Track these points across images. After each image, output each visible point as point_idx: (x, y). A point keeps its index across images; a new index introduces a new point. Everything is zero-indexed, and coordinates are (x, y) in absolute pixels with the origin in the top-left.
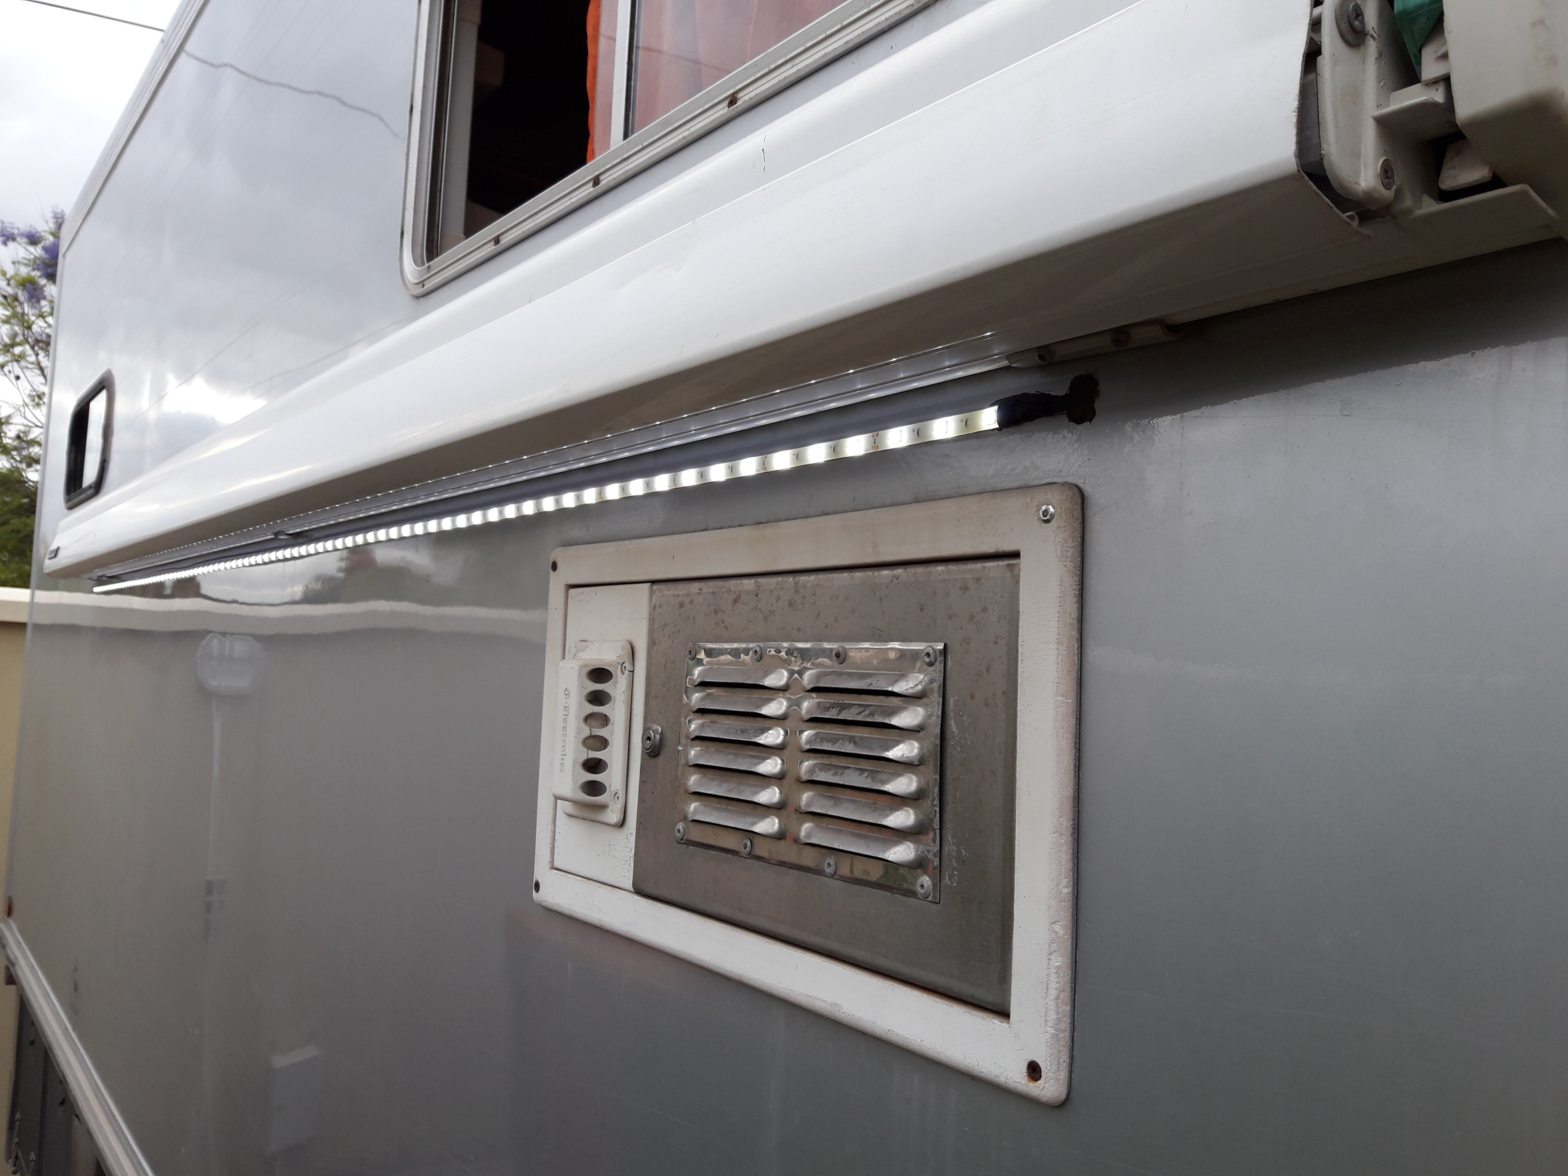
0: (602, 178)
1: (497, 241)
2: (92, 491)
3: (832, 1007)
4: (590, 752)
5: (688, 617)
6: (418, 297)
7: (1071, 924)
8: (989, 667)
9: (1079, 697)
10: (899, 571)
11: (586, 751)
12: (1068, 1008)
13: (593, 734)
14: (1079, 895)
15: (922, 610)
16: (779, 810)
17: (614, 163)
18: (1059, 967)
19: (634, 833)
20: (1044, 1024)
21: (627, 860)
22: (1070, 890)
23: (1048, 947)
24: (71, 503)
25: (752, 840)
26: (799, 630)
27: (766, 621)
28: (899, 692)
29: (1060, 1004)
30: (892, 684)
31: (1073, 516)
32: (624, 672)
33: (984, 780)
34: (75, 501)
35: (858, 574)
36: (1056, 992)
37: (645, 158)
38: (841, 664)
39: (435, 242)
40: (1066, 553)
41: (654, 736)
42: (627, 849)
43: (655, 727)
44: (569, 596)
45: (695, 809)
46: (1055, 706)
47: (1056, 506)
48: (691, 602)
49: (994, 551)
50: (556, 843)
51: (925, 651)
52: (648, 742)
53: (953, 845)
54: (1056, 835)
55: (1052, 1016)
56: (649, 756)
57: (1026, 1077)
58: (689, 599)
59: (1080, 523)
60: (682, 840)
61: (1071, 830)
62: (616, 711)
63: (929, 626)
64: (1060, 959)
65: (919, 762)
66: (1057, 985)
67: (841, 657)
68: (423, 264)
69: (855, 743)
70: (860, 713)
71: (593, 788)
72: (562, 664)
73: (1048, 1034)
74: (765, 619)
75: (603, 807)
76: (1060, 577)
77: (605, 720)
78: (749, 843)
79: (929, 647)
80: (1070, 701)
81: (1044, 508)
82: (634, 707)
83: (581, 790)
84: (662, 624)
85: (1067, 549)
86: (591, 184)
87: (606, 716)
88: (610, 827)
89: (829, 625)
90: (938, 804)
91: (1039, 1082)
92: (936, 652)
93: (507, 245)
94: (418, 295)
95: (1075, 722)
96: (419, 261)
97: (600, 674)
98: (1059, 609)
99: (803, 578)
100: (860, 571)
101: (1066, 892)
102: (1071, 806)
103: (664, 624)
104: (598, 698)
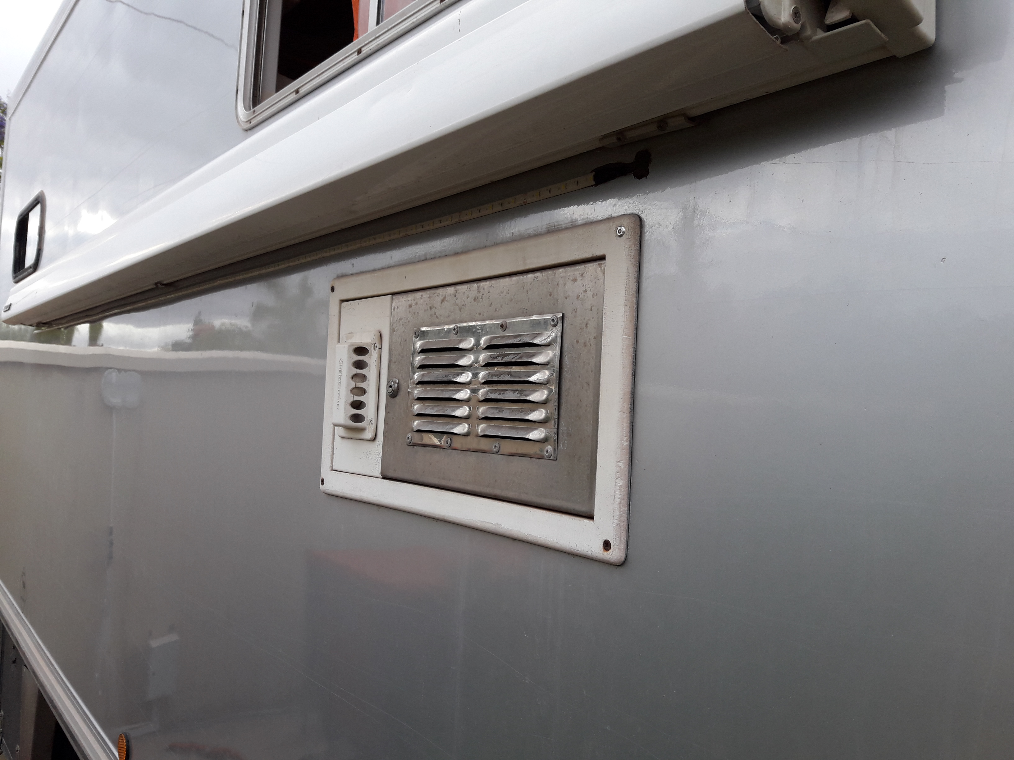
0: (363, 49)
1: (297, 92)
2: (31, 270)
3: (495, 526)
4: (355, 396)
5: (414, 313)
6: (246, 130)
7: (628, 462)
8: (587, 324)
9: (636, 336)
10: (538, 274)
11: (353, 396)
12: (626, 509)
13: (357, 386)
14: (633, 446)
15: (550, 295)
16: (467, 420)
17: (370, 40)
18: (621, 486)
19: (382, 443)
20: (612, 519)
21: (377, 460)
22: (628, 443)
23: (615, 475)
24: (17, 279)
25: (451, 438)
26: (480, 314)
27: (460, 311)
28: (536, 343)
29: (621, 507)
30: (533, 339)
31: (635, 232)
32: (376, 349)
33: (583, 388)
34: (20, 277)
35: (515, 278)
36: (619, 500)
37: (390, 36)
38: (504, 331)
39: (258, 97)
40: (631, 254)
41: (394, 385)
42: (378, 453)
43: (394, 379)
44: (342, 307)
45: (418, 424)
46: (623, 341)
47: (626, 227)
48: (416, 304)
49: (591, 256)
50: (334, 455)
51: (552, 319)
52: (390, 388)
53: (565, 427)
54: (621, 413)
55: (617, 513)
56: (391, 397)
57: (603, 550)
58: (415, 302)
59: (639, 236)
60: (410, 443)
61: (629, 410)
62: (371, 372)
63: (554, 304)
64: (622, 482)
65: (547, 382)
66: (620, 496)
67: (504, 327)
68: (250, 109)
69: (511, 375)
70: (514, 357)
71: (357, 418)
72: (338, 346)
73: (614, 524)
74: (460, 310)
75: (362, 430)
76: (627, 268)
77: (364, 378)
78: (450, 440)
79: (554, 316)
80: (631, 338)
81: (619, 228)
82: (382, 370)
83: (350, 419)
84: (399, 319)
85: (631, 251)
86: (356, 53)
87: (364, 375)
88: (367, 442)
89: (497, 310)
90: (557, 405)
91: (610, 551)
92: (557, 319)
93: (303, 94)
94: (246, 129)
95: (633, 350)
96: (247, 107)
97: (361, 350)
98: (626, 286)
99: (482, 284)
100: (515, 276)
101: (626, 444)
102: (630, 397)
103: (400, 319)
104: (359, 365)
